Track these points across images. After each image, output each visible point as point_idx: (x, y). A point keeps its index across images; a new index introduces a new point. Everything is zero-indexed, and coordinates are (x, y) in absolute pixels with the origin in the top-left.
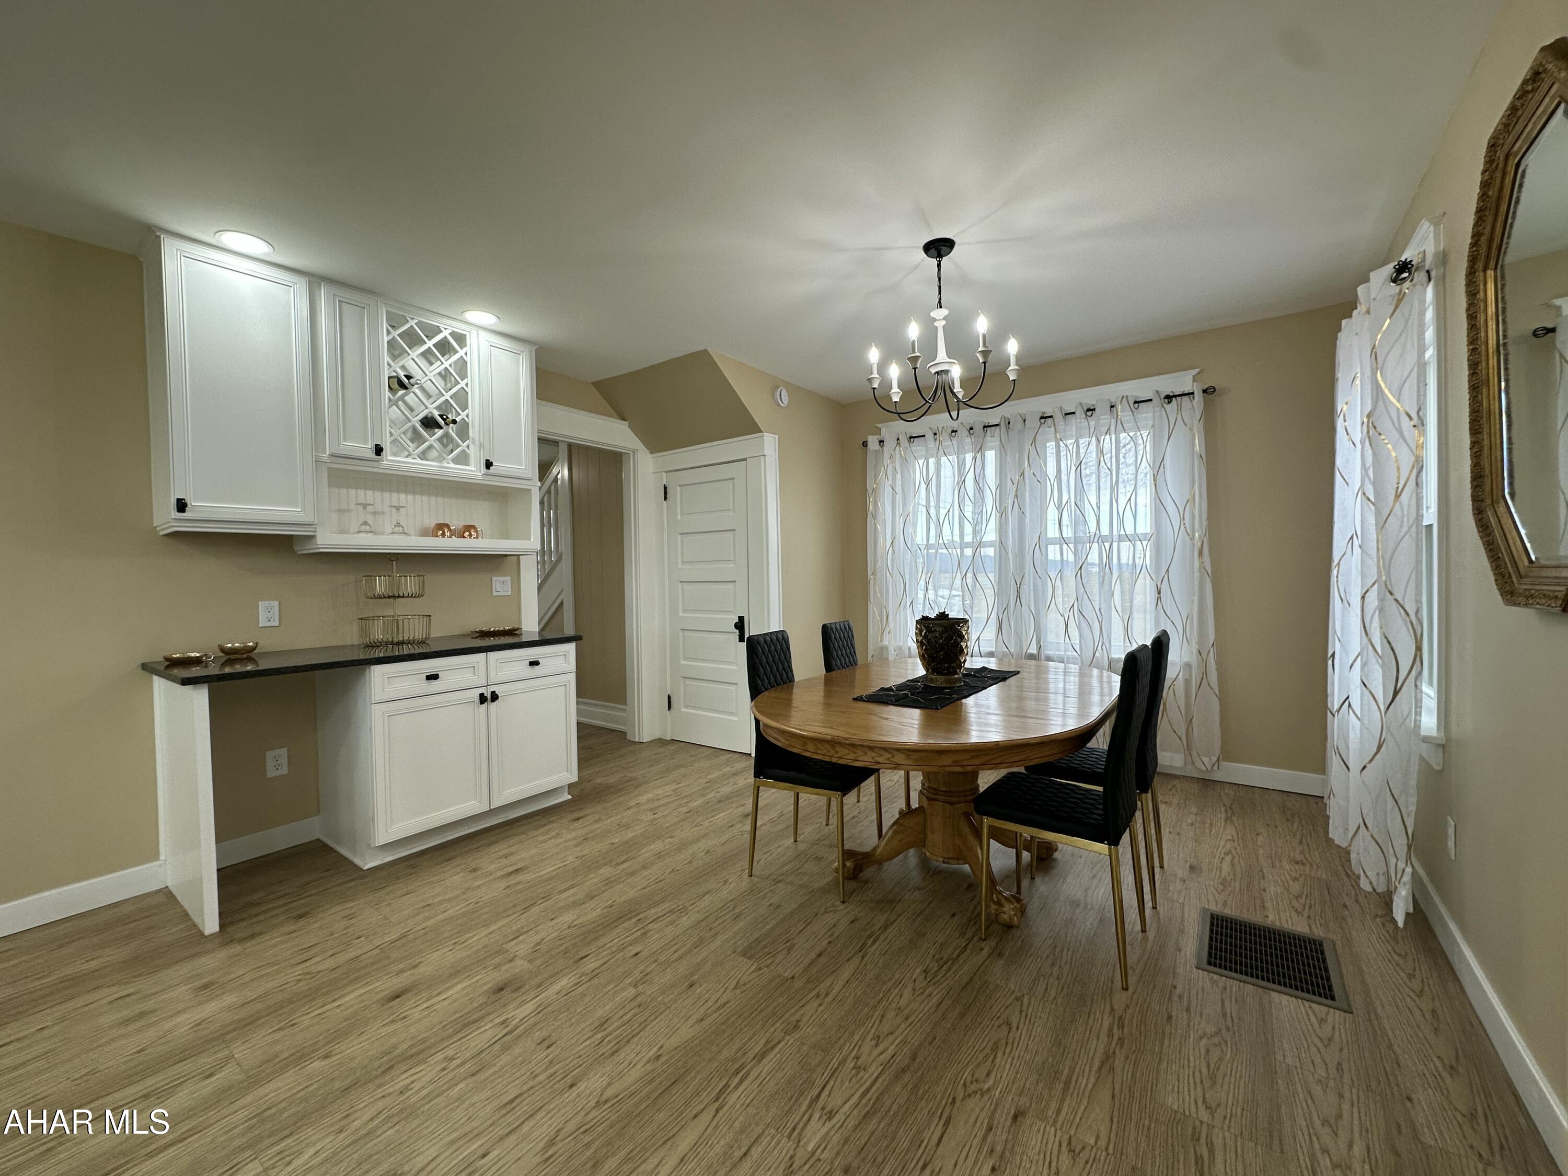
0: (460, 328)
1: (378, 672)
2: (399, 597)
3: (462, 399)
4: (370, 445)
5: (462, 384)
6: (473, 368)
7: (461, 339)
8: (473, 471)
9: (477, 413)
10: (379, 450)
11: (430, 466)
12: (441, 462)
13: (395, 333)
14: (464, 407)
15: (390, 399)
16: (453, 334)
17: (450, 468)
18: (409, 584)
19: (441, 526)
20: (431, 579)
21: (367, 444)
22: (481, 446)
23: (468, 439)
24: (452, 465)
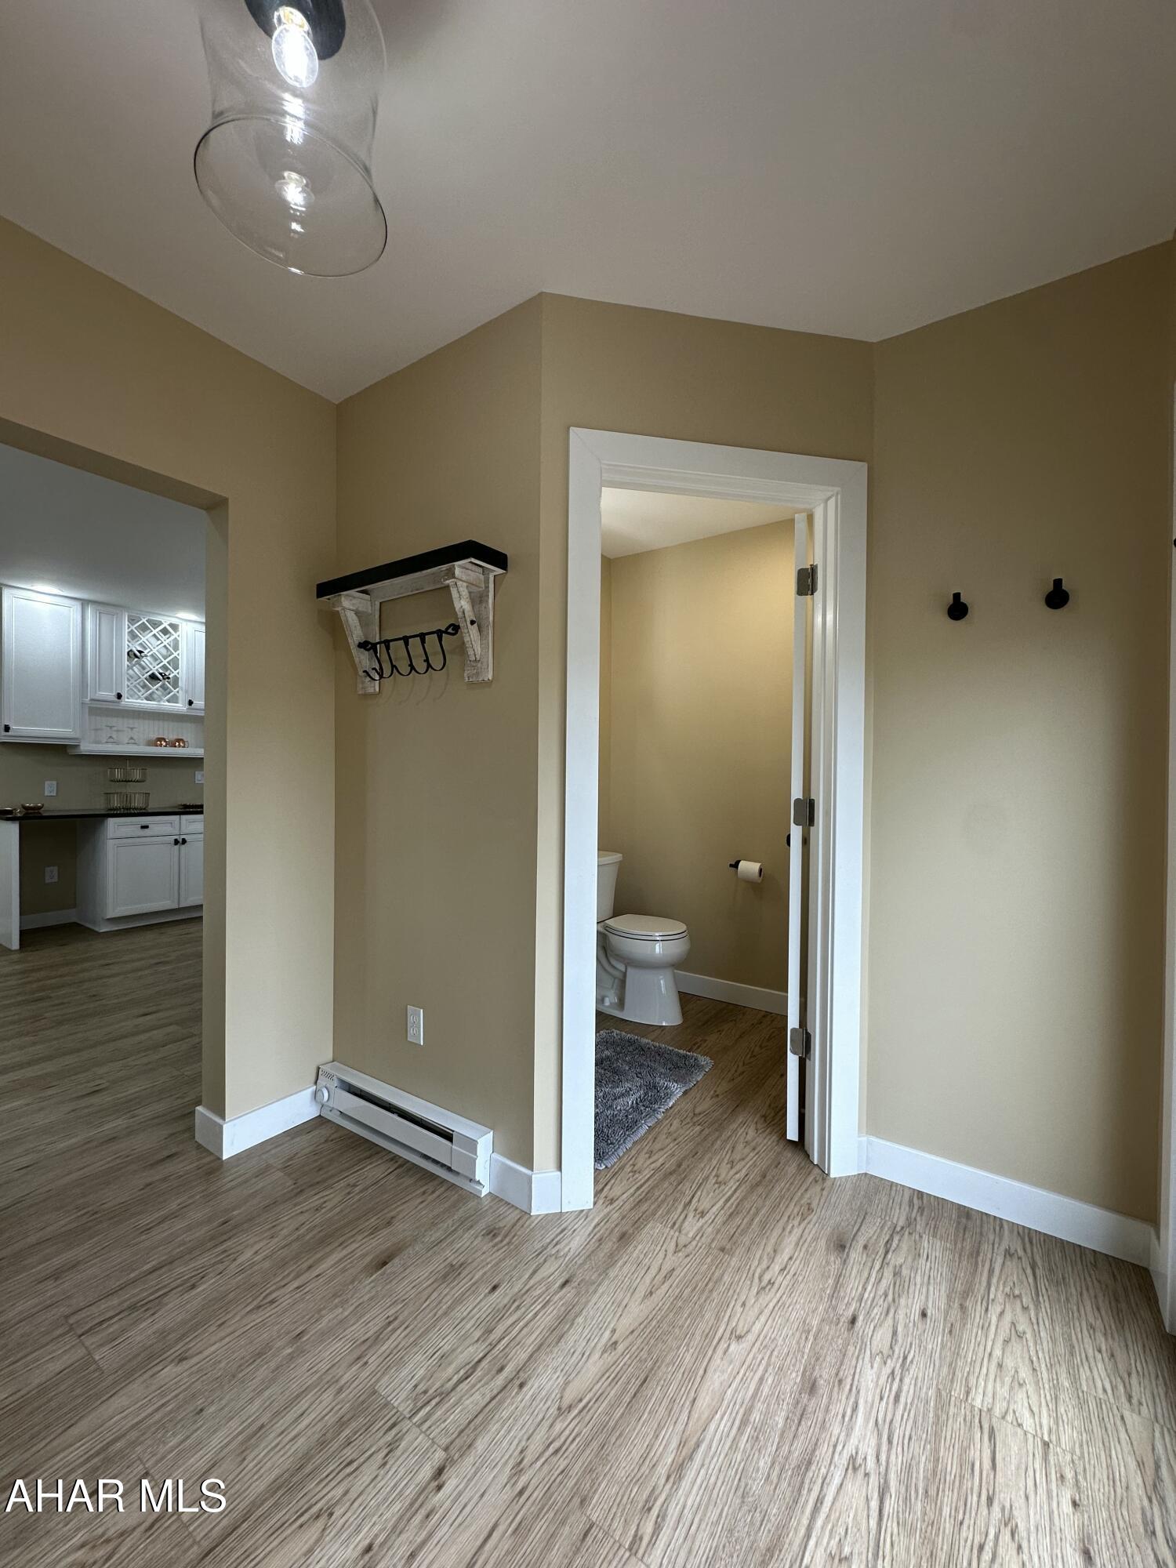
0: (174, 621)
1: (112, 822)
2: (129, 781)
3: (175, 663)
4: (114, 694)
5: (175, 654)
6: (182, 645)
7: (175, 627)
8: (180, 707)
9: (184, 672)
10: (119, 696)
11: (152, 705)
12: (159, 701)
13: (133, 628)
14: (176, 668)
15: (128, 666)
16: (171, 625)
17: (166, 705)
18: (137, 774)
19: (160, 739)
20: (150, 771)
21: (112, 692)
22: (187, 692)
23: (178, 687)
24: (167, 703)
